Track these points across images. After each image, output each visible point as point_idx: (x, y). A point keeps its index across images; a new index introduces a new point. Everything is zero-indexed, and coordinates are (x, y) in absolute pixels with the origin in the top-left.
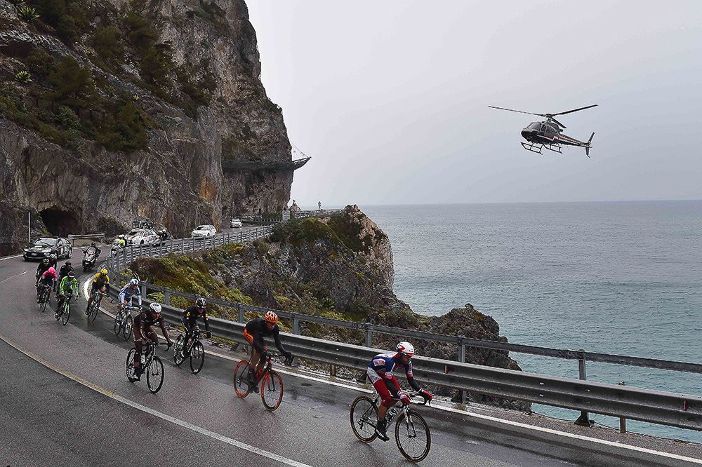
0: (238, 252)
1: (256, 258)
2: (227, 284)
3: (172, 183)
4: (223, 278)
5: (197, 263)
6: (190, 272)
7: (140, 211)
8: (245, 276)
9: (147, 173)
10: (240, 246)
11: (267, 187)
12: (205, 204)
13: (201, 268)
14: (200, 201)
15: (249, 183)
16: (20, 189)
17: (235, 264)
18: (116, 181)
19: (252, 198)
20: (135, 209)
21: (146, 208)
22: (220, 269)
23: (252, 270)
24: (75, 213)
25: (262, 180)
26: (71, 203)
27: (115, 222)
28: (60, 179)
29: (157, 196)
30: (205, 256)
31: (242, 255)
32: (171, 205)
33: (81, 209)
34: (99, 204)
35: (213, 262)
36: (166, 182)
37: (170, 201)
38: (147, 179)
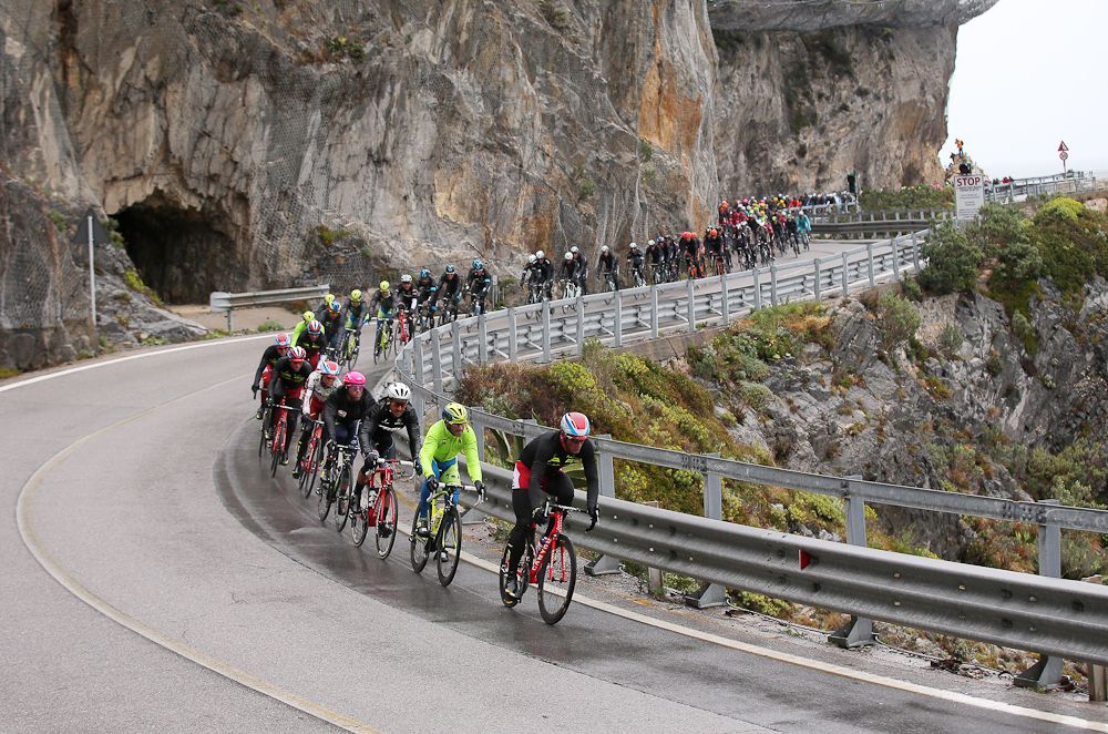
0: (813, 335)
1: (881, 358)
2: (781, 455)
3: (547, 89)
4: (767, 435)
5: (675, 382)
6: (654, 413)
7: (441, 198)
8: (844, 425)
9: (461, 56)
10: (820, 313)
11: (862, 93)
12: (660, 165)
13: (690, 401)
14: (646, 153)
15: (796, 81)
16: (49, 138)
17: (805, 380)
18: (361, 90)
19: (809, 138)
20: (426, 193)
21: (464, 185)
22: (756, 401)
23: (869, 402)
24: (223, 216)
25: (842, 65)
26: (212, 178)
27: (361, 243)
28: (173, 95)
29: (499, 142)
30: (695, 356)
31: (828, 347)
32: (548, 172)
33: (243, 199)
34: (303, 177)
35: (724, 375)
36: (530, 89)
37: (545, 155)
38: (461, 80)
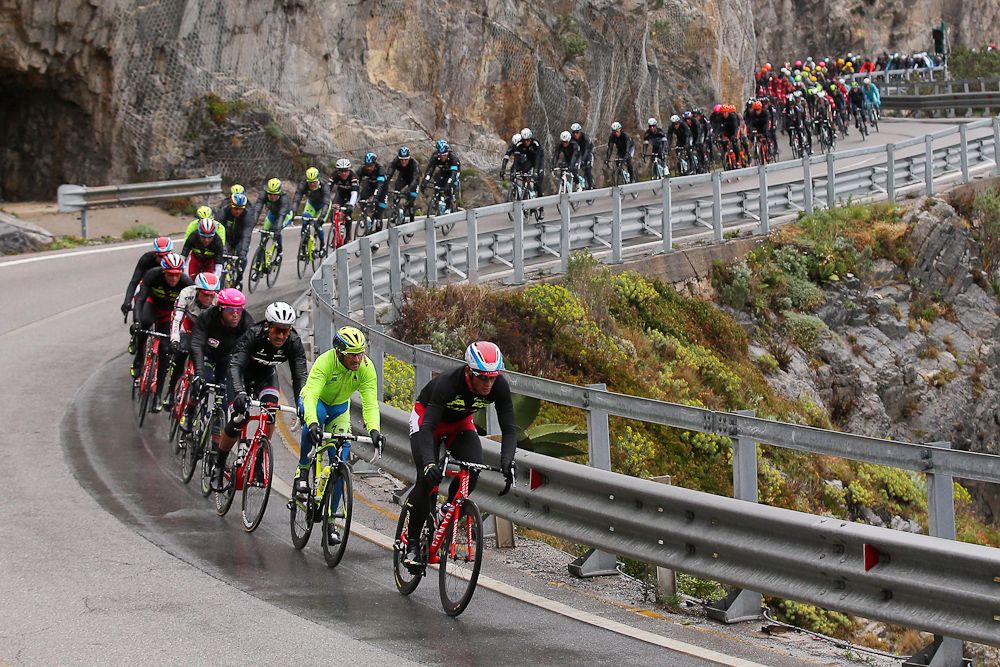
0: (885, 248)
1: (978, 280)
2: (840, 413)
4: (820, 385)
5: (694, 311)
6: (667, 354)
7: (375, 57)
8: (925, 372)
10: (895, 218)
12: (676, 14)
13: (715, 338)
17: (873, 310)
20: (354, 51)
21: (407, 40)
22: (805, 339)
23: (962, 342)
24: (76, 80)
26: (62, 28)
27: (265, 119)
30: (722, 277)
31: (904, 265)
32: (522, 23)
33: (103, 57)
34: (187, 27)
35: (762, 303)
